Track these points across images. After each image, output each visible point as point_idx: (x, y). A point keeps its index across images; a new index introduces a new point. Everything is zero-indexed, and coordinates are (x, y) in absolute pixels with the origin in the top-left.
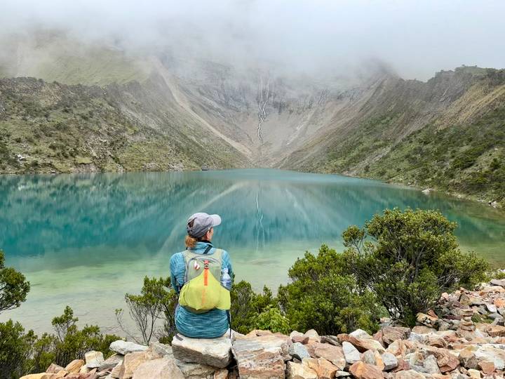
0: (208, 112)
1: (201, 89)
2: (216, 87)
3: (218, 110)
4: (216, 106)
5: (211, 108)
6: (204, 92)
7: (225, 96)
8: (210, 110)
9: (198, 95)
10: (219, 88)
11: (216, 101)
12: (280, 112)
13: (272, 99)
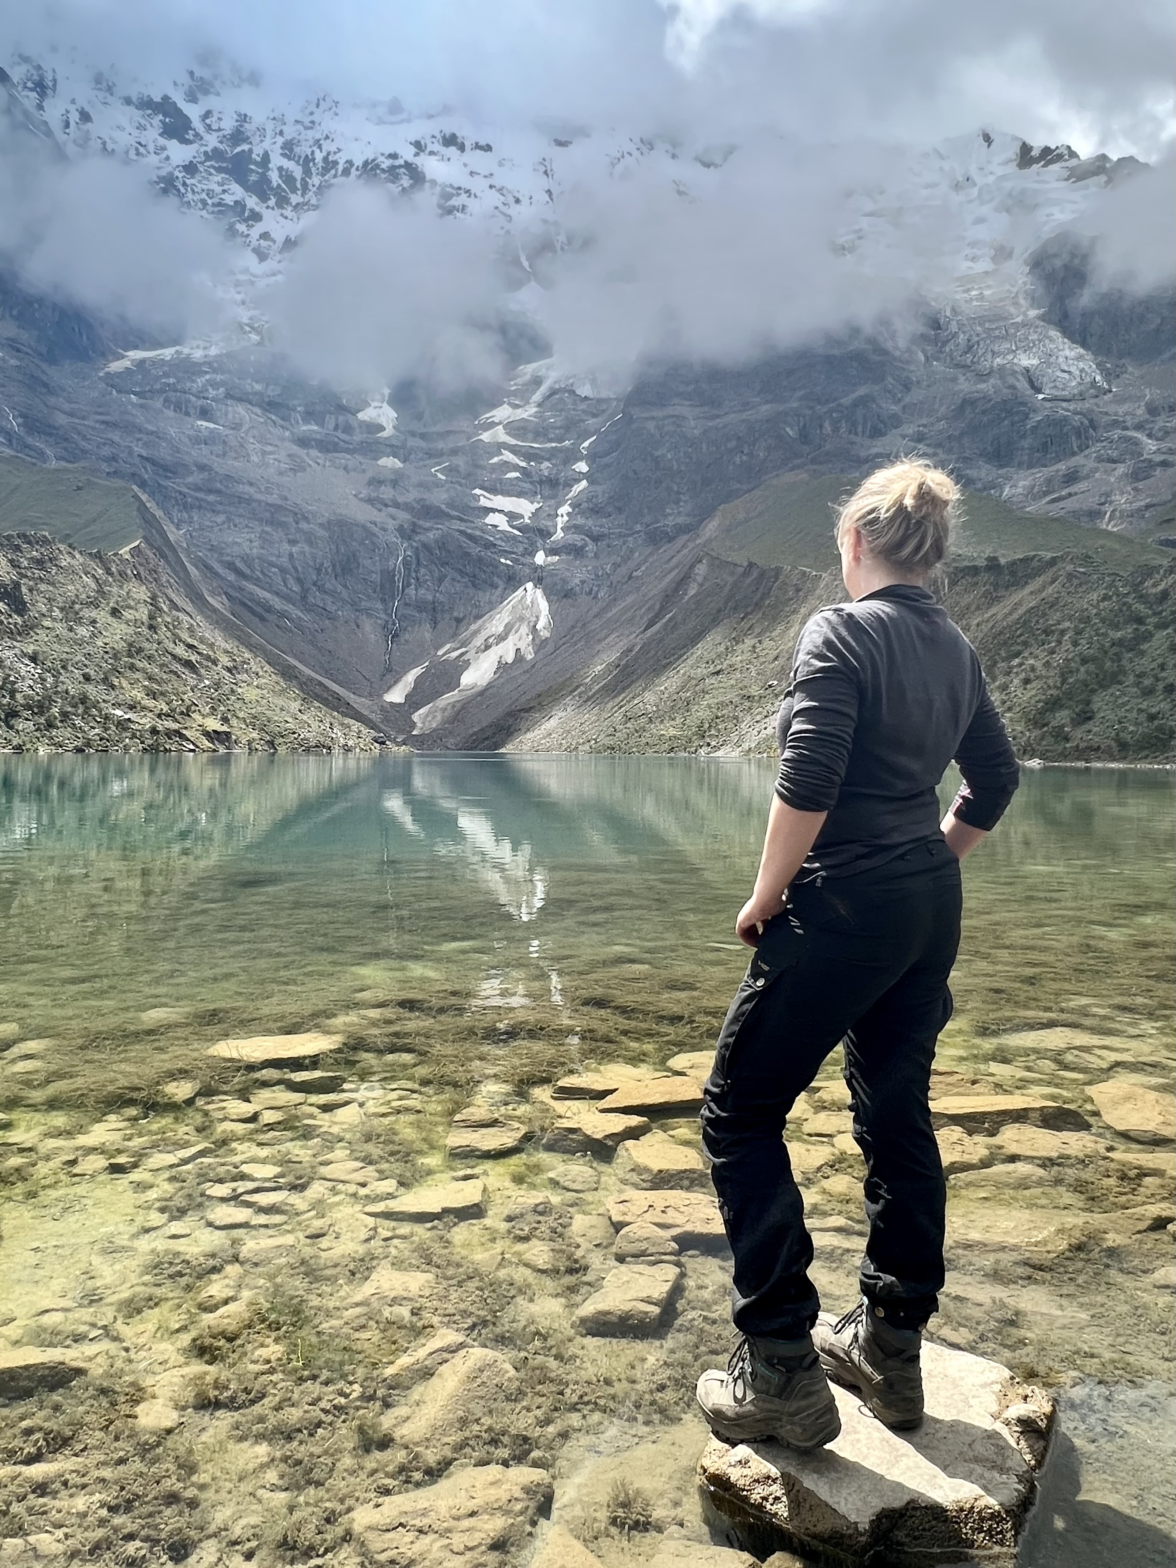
0: (262, 619)
1: (240, 565)
2: (274, 559)
3: (283, 615)
4: (278, 604)
5: (269, 609)
6: (247, 571)
7: (299, 580)
8: (266, 615)
9: (232, 577)
10: (284, 561)
11: (277, 594)
12: (435, 623)
13: (411, 591)
